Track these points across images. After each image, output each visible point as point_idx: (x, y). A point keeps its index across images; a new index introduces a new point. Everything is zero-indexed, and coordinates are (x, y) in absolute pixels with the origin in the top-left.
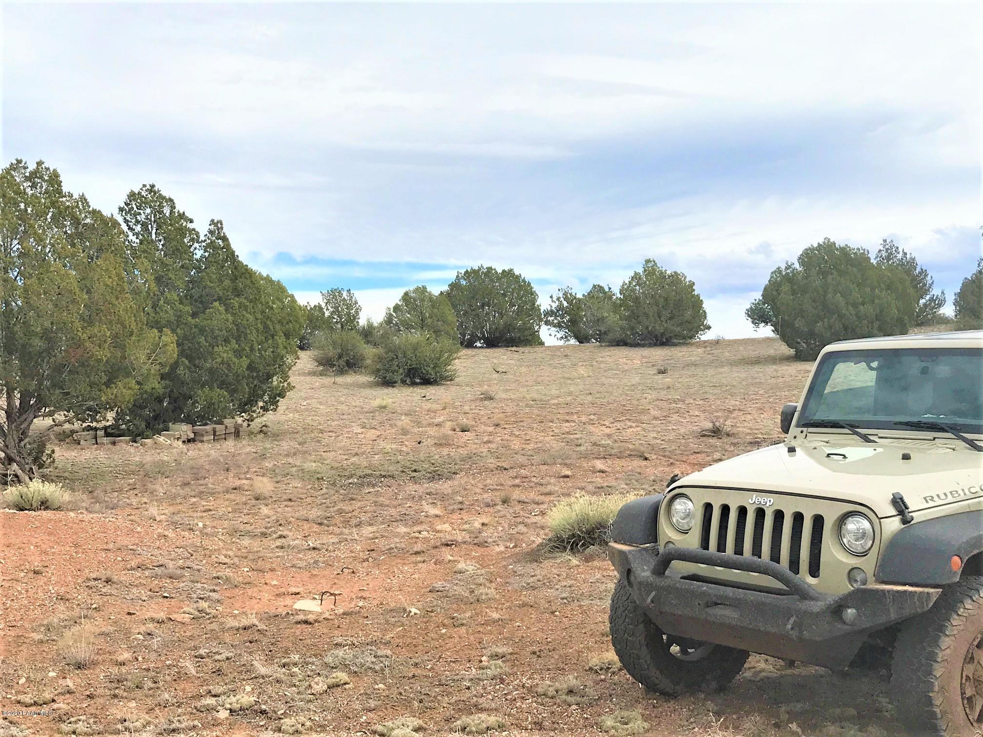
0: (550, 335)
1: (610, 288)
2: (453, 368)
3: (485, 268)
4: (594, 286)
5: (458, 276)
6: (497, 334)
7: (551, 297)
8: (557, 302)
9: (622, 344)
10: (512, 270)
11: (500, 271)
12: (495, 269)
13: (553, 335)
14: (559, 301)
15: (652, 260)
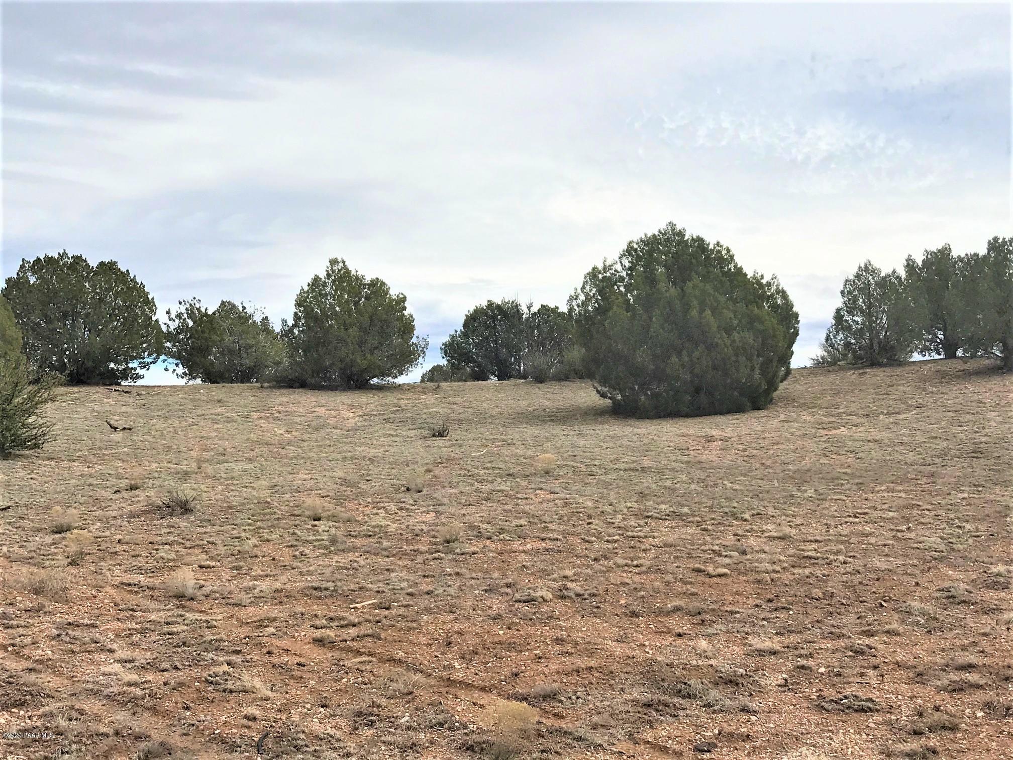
0: (166, 370)
1: (244, 308)
2: (41, 421)
3: (70, 256)
4: (223, 303)
5: (22, 267)
6: (90, 364)
7: (168, 313)
8: (177, 321)
9: (297, 385)
10: (115, 263)
11: (93, 263)
12: (85, 261)
13: (171, 370)
14: (180, 318)
15: (340, 260)
